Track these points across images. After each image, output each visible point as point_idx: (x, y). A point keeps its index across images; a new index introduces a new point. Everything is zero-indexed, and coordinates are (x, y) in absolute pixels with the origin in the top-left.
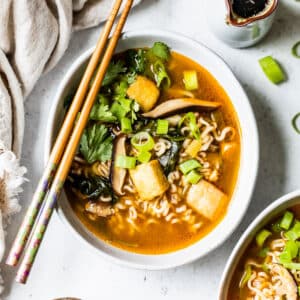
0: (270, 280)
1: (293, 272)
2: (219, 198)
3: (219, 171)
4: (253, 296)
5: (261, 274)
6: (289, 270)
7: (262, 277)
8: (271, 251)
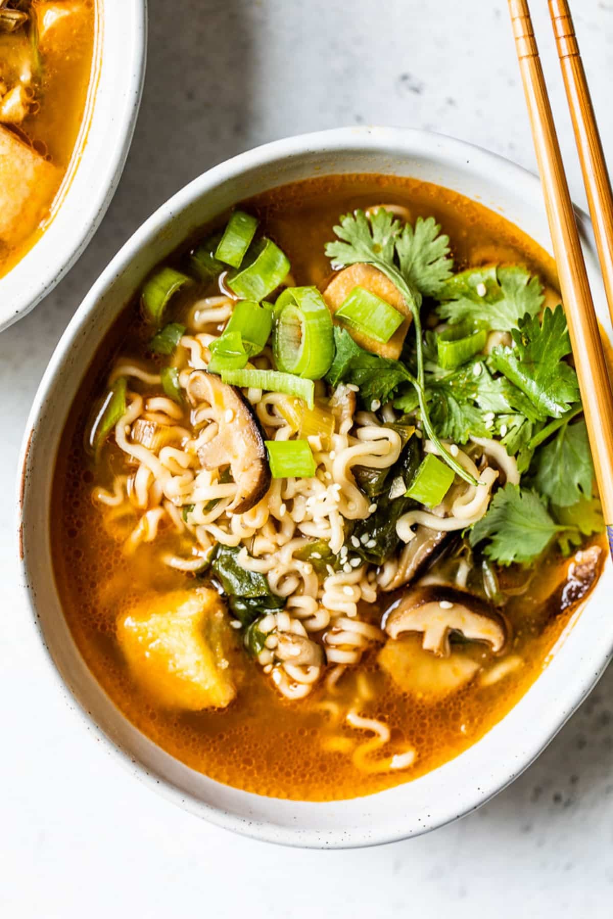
0: (183, 422)
1: (254, 395)
2: (30, 174)
3: (28, 90)
4: (133, 470)
5: (157, 403)
6: (240, 391)
7: (161, 412)
8: (190, 332)
